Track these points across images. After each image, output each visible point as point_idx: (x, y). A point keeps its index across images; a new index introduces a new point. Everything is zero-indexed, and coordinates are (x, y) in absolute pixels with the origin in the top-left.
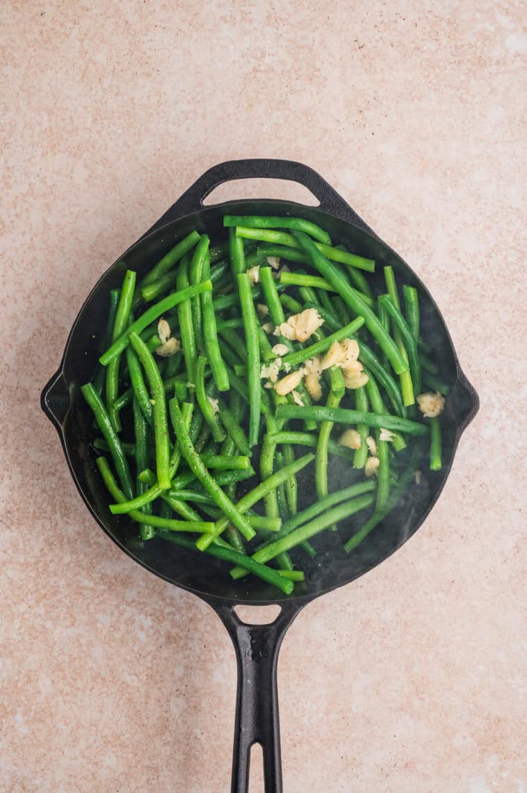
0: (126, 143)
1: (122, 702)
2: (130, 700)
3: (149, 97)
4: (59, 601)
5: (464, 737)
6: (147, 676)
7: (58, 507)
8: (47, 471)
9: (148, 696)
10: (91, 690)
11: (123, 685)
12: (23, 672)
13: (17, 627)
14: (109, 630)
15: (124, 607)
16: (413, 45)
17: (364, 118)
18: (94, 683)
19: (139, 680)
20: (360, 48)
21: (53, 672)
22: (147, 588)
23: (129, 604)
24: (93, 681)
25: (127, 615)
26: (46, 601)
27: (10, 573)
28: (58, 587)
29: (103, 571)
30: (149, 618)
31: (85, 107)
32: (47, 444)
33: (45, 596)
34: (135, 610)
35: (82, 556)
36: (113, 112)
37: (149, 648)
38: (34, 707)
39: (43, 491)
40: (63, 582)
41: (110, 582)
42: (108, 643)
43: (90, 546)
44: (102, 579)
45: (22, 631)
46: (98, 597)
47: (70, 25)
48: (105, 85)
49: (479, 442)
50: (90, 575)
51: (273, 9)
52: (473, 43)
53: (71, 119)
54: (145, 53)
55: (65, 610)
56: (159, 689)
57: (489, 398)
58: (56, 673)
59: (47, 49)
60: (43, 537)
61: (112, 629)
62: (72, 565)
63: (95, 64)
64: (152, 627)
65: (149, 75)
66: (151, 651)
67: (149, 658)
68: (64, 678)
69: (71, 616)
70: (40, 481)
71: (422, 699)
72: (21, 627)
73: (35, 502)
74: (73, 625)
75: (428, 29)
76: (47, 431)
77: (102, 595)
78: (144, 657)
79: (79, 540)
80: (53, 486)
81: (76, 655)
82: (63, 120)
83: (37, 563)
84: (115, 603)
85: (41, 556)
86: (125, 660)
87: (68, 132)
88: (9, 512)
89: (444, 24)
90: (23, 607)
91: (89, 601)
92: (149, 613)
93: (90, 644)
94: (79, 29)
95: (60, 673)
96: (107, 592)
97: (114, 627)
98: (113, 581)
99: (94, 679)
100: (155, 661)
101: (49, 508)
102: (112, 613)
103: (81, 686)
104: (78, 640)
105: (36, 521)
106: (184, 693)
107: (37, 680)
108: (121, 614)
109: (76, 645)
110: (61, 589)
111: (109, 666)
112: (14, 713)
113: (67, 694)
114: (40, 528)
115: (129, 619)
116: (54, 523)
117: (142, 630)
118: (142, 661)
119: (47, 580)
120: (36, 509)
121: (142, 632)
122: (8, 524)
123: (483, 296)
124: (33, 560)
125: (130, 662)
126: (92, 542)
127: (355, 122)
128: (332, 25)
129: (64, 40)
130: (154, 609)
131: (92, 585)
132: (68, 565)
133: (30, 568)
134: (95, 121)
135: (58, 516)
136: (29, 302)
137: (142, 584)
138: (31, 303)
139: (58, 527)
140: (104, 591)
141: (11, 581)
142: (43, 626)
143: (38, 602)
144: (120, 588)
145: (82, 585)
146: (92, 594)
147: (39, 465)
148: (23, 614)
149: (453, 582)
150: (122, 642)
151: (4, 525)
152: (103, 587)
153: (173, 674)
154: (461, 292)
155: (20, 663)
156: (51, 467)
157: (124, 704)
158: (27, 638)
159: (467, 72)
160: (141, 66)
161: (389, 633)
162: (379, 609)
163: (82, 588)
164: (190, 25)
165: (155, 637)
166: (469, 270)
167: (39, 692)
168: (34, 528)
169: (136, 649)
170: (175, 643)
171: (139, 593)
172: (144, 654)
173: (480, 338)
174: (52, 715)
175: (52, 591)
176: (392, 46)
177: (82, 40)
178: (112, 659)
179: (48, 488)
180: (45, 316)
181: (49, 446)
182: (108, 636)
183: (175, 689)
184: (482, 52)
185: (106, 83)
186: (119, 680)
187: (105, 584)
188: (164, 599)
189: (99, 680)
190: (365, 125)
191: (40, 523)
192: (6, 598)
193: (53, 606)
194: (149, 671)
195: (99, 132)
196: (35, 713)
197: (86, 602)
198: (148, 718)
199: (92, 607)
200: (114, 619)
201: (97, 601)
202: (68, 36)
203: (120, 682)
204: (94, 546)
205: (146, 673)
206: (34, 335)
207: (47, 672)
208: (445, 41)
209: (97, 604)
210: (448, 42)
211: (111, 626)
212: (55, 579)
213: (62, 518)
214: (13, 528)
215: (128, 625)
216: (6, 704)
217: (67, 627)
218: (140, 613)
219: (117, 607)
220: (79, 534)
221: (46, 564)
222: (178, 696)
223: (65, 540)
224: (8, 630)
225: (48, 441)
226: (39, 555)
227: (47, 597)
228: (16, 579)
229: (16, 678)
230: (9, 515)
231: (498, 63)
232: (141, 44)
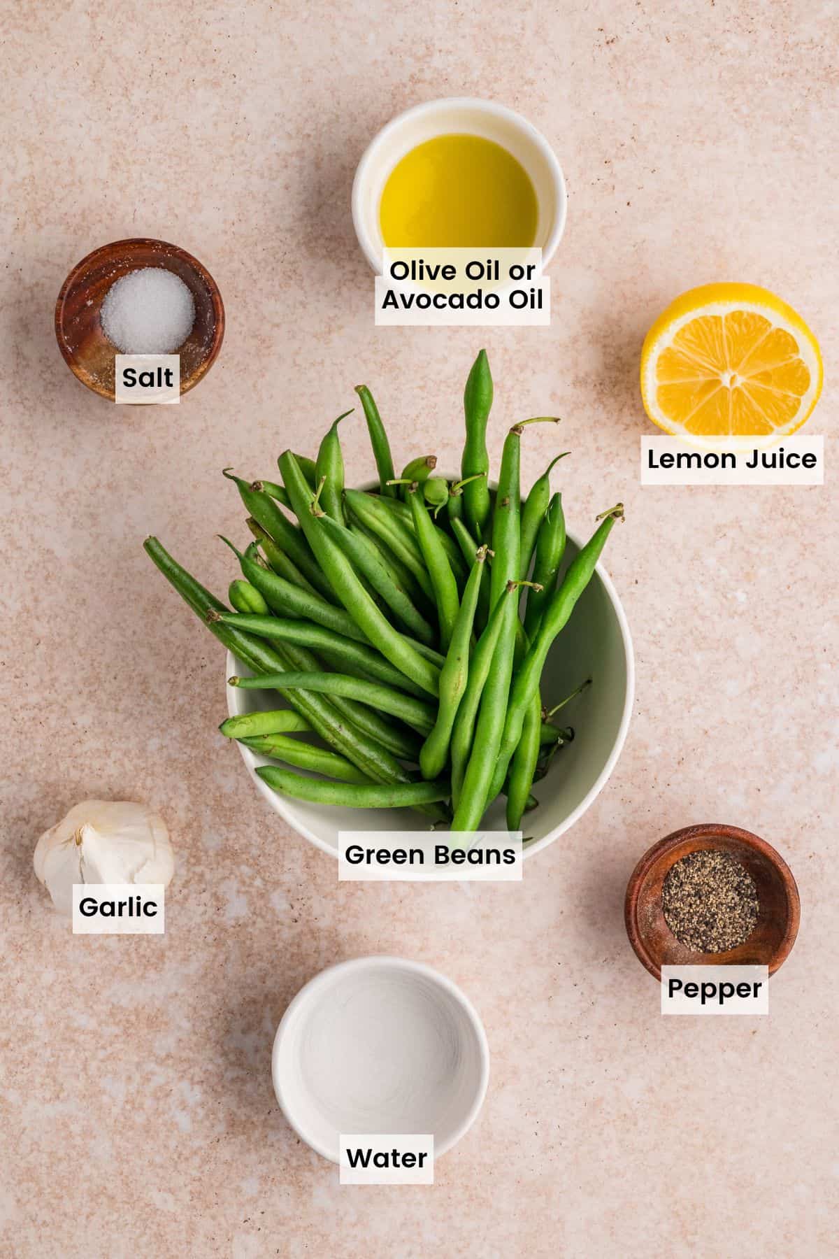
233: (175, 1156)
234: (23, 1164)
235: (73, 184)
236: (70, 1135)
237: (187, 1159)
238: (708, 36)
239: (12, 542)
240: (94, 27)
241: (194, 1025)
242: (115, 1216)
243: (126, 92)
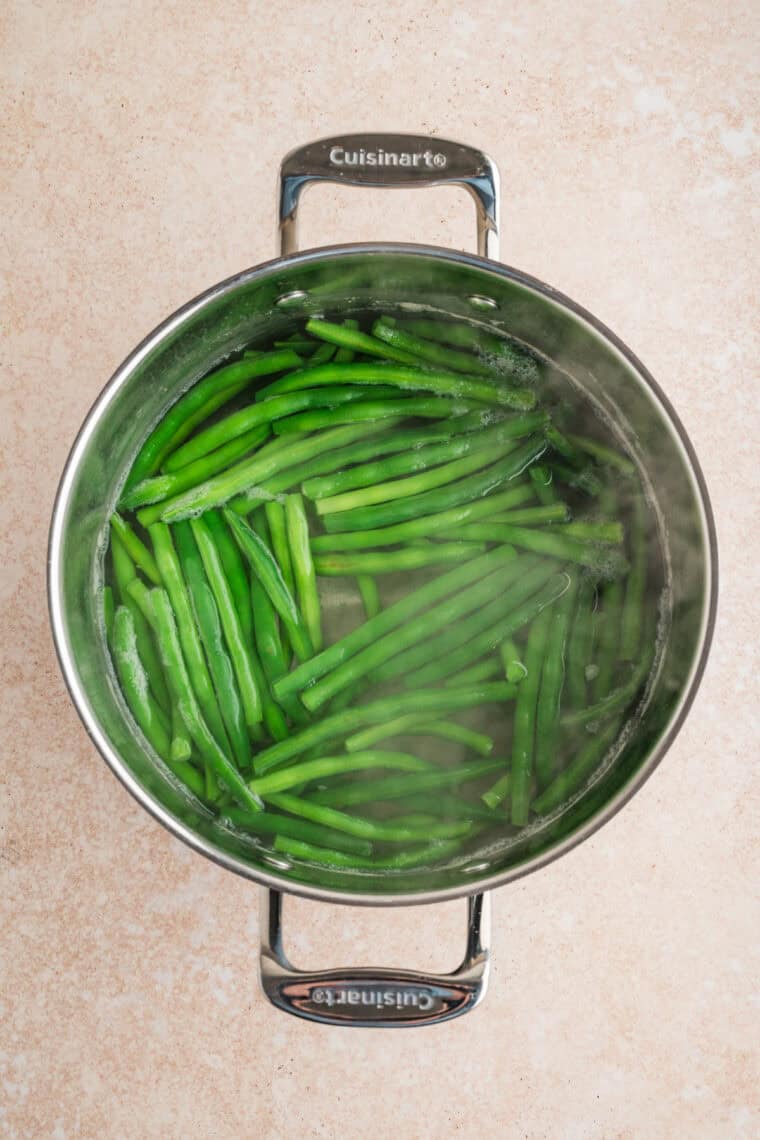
2: (214, 1089)
3: (144, 236)
5: (697, 1087)
6: (234, 1051)
7: (80, 827)
8: (60, 777)
10: (157, 1082)
11: (202, 1069)
12: (57, 1067)
13: (41, 1003)
14: (173, 994)
15: (190, 957)
19: (224, 1059)
21: (100, 1062)
22: (221, 927)
23: (197, 953)
24: (158, 1068)
25: (197, 968)
26: (80, 963)
27: (23, 929)
28: (94, 940)
31: (56, 261)
32: (57, 739)
33: (76, 956)
35: (123, 893)
38: (78, 1117)
39: (58, 806)
40: (99, 932)
41: (167, 925)
42: (174, 1013)
43: (132, 876)
44: (155, 921)
45: (49, 1009)
46: (152, 948)
47: (21, 150)
48: (80, 227)
50: (137, 918)
51: (304, 94)
52: (588, 108)
53: (38, 279)
54: (130, 177)
55: (108, 972)
56: (254, 1068)
58: (104, 1065)
60: (64, 872)
61: (177, 991)
62: (110, 906)
65: (140, 206)
67: (235, 1026)
68: (117, 1069)
69: (117, 978)
70: (52, 792)
71: (630, 1039)
72: (46, 1005)
73: (48, 824)
76: (54, 720)
77: (158, 943)
78: (227, 1026)
79: (116, 870)
80: (71, 797)
81: (129, 1036)
82: (27, 282)
83: (60, 909)
84: (177, 953)
85: (65, 899)
86: (200, 1033)
88: (12, 842)
89: (544, 86)
90: (47, 975)
94: (36, 153)
95: (111, 1063)
98: (171, 922)
99: (159, 1066)
101: (69, 830)
102: (175, 969)
104: (130, 1012)
105: (52, 849)
106: (289, 1069)
107: (79, 1077)
108: (188, 968)
109: (129, 1019)
110: (98, 943)
111: (178, 1044)
112: (51, 1127)
113: (124, 1092)
114: (59, 859)
116: (77, 851)
117: (220, 987)
119: (77, 932)
120: (50, 833)
122: (12, 858)
124: (54, 906)
125: (209, 1035)
126: (134, 870)
130: (233, 955)
132: (104, 907)
133: (50, 918)
134: (72, 279)
135: (82, 839)
136: (7, 542)
137: (212, 921)
138: (11, 543)
140: (160, 938)
141: (26, 940)
142: (79, 999)
143: (67, 965)
145: (127, 933)
147: (47, 770)
148: (48, 984)
149: (654, 866)
150: (194, 1009)
151: (7, 862)
153: (270, 1045)
155: (51, 1054)
156: (65, 771)
158: (58, 1018)
160: (128, 193)
163: (128, 937)
164: (190, 130)
167: (83, 1094)
168: (51, 860)
169: (215, 1015)
171: (209, 935)
174: (105, 1125)
175: (85, 947)
176: (475, 125)
177: (41, 170)
179: (63, 802)
180: (32, 559)
181: (59, 742)
182: (173, 1002)
186: (195, 1062)
187: (159, 928)
188: (245, 940)
189: (166, 1066)
191: (58, 851)
192: (22, 965)
195: (79, 294)
196: (82, 1125)
197: (136, 956)
198: (242, 1112)
199: (145, 962)
201: (150, 953)
202: (21, 165)
204: (139, 876)
206: (20, 587)
209: (151, 959)
210: (554, 111)
211: (175, 988)
212: (88, 929)
213: (88, 840)
214: (21, 864)
215: (198, 982)
216: (38, 1117)
217: (112, 996)
218: (215, 964)
219: (180, 958)
220: (114, 861)
222: (281, 1076)
223: (96, 873)
224: (29, 1011)
225: (57, 734)
226: (62, 897)
227: (81, 956)
228: (32, 936)
229: (49, 1077)
230: (13, 846)
231: (626, 131)
232: (124, 165)
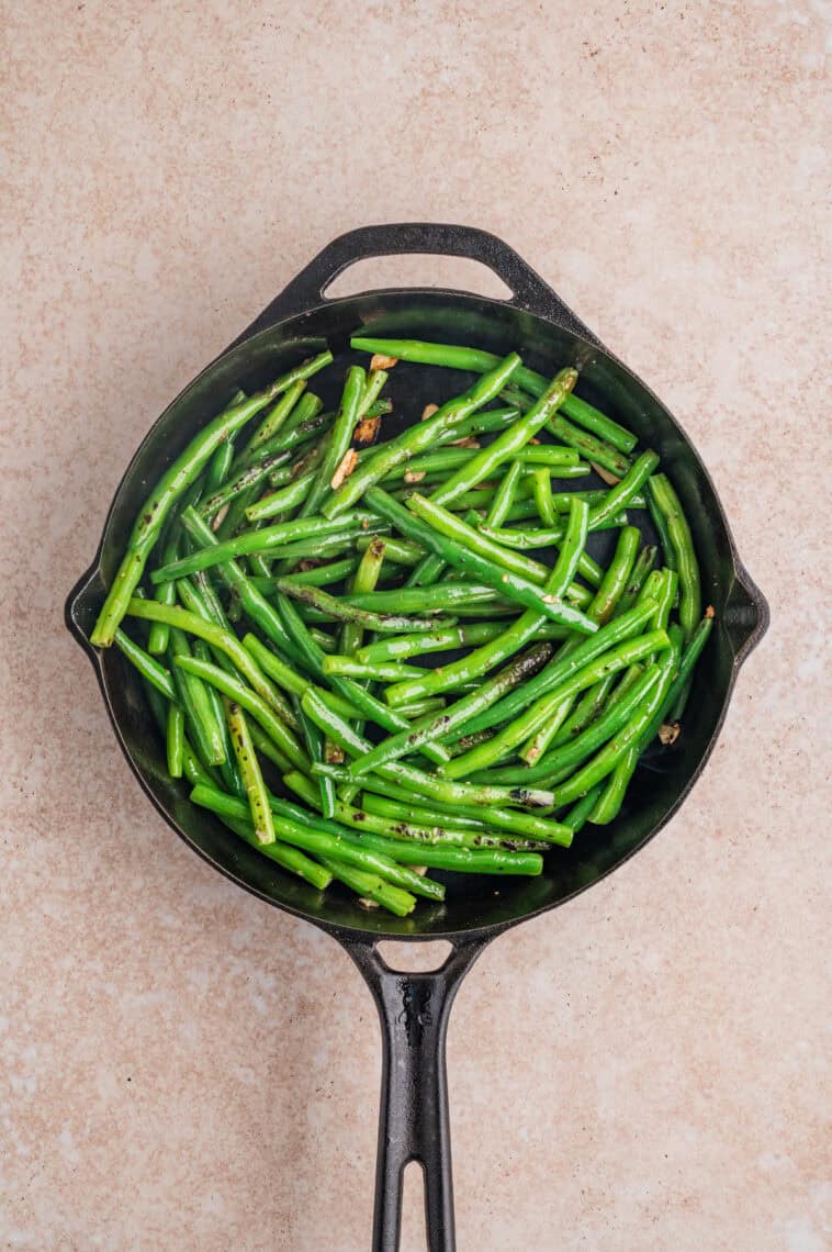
0: (219, 213)
1: (230, 1109)
4: (127, 951)
9: (271, 1099)
16: (677, 49)
17: (600, 168)
18: (184, 1080)
20: (592, 55)
29: (195, 901)
30: (271, 977)
34: (247, 962)
36: (197, 166)
37: (272, 1024)
49: (794, 685)
57: (808, 614)
59: (89, 65)
63: (166, 87)
64: (276, 990)
66: (276, 1028)
74: (149, 988)
75: (701, 22)
87: (125, 198)
91: (175, 949)
92: (270, 968)
93: (177, 1019)
96: (203, 936)
97: (217, 992)
100: (282, 1044)
103: (164, 1086)
115: (238, 977)
118: (261, 1045)
121: (260, 998)
123: (796, 451)
127: (587, 174)
128: (547, 17)
129: (116, 50)
131: (178, 924)
139: (123, 833)
144: (224, 927)
146: (179, 938)
152: (198, 928)
154: (761, 446)
157: (233, 1113)
159: (766, 90)
161: (654, 993)
162: (637, 954)
165: (280, 1006)
166: (772, 409)
170: (313, 1014)
172: (263, 1032)
173: (792, 519)
178: (212, 1042)
183: (314, 1088)
184: (787, 59)
185: (185, 117)
190: (602, 179)
193: (117, 959)
194: (273, 1059)
200: (215, 977)
203: (227, 1078)
205: (267, 1063)
207: (110, 1065)
208: (728, 41)
221: (104, 892)
233: (254, 1037)
234: (122, 1048)
235: (132, 195)
236: (161, 1022)
237: (264, 1038)
238: (678, 45)
239: (92, 508)
240: (145, 59)
241: (266, 921)
242: (203, 1090)
243: (176, 114)
